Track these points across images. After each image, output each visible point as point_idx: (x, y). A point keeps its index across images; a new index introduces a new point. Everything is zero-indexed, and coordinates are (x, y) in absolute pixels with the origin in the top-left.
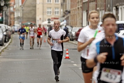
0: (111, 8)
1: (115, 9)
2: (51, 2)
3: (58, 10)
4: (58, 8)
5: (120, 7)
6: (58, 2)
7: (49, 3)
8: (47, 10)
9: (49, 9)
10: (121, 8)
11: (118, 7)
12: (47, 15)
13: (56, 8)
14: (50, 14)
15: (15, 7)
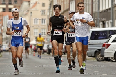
0: (98, 24)
1: (101, 24)
2: (38, 23)
3: (44, 30)
4: (44, 29)
5: (106, 22)
6: (44, 23)
7: (36, 24)
8: (34, 31)
9: (36, 30)
10: (108, 23)
11: (104, 22)
12: (34, 35)
13: (42, 29)
14: (37, 34)
15: (3, 28)
